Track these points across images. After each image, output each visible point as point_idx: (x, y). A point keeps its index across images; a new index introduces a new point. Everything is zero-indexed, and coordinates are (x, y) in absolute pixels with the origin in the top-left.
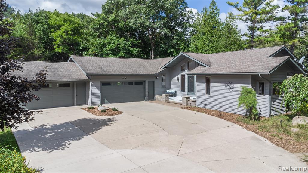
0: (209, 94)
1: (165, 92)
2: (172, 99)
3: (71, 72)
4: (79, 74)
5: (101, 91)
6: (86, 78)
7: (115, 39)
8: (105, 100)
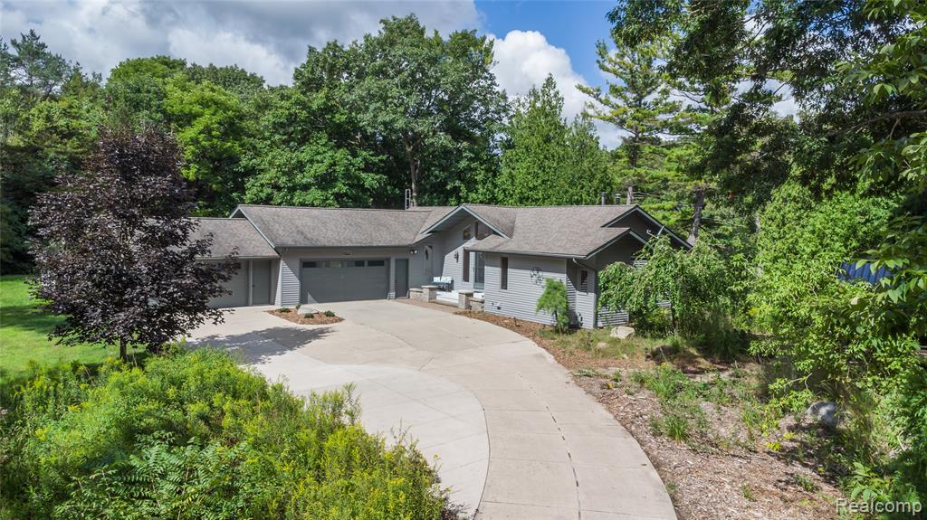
0: (506, 289)
1: (430, 281)
2: (443, 296)
3: (242, 240)
4: (258, 244)
5: (301, 278)
6: (273, 254)
7: (325, 152)
8: (309, 296)
